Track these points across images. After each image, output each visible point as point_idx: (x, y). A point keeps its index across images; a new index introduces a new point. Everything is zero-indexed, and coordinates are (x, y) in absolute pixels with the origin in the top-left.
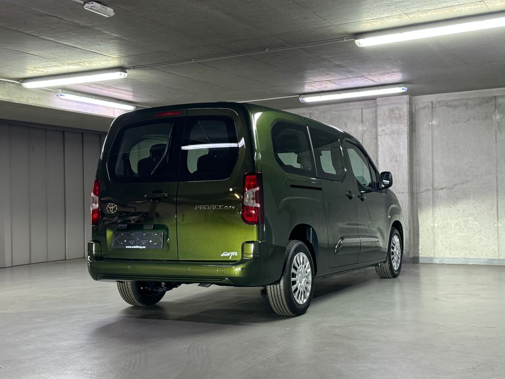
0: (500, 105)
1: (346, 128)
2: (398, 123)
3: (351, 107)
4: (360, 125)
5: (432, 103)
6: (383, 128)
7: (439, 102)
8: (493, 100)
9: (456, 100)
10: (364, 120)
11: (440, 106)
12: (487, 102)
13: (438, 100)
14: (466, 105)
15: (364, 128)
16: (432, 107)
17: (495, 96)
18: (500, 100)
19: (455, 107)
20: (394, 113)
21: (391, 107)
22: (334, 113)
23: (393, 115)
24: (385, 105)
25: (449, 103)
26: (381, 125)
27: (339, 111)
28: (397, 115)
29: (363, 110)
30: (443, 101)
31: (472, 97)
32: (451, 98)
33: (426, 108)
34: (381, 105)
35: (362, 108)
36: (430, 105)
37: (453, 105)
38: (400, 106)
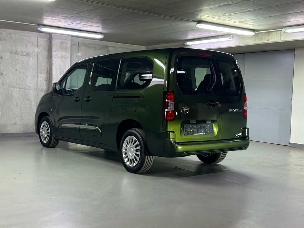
0: (110, 51)
1: (26, 48)
2: (65, 52)
3: (30, 35)
4: (37, 48)
5: (79, 43)
6: (57, 53)
7: (82, 43)
8: (107, 47)
9: (91, 44)
10: (39, 45)
11: (82, 46)
12: (105, 48)
13: (82, 42)
14: (95, 47)
15: (39, 51)
16: (79, 45)
17: (108, 46)
18: (110, 48)
19: (90, 48)
20: (63, 45)
21: (61, 41)
22: (18, 36)
23: (62, 46)
24: (58, 39)
25: (87, 45)
26: (55, 51)
27: (21, 35)
28: (65, 47)
29: (39, 38)
30: (84, 43)
31: (98, 44)
32: (88, 42)
33: (75, 45)
34: (55, 38)
35: (38, 37)
36: (78, 44)
37: (89, 47)
38: (67, 42)
